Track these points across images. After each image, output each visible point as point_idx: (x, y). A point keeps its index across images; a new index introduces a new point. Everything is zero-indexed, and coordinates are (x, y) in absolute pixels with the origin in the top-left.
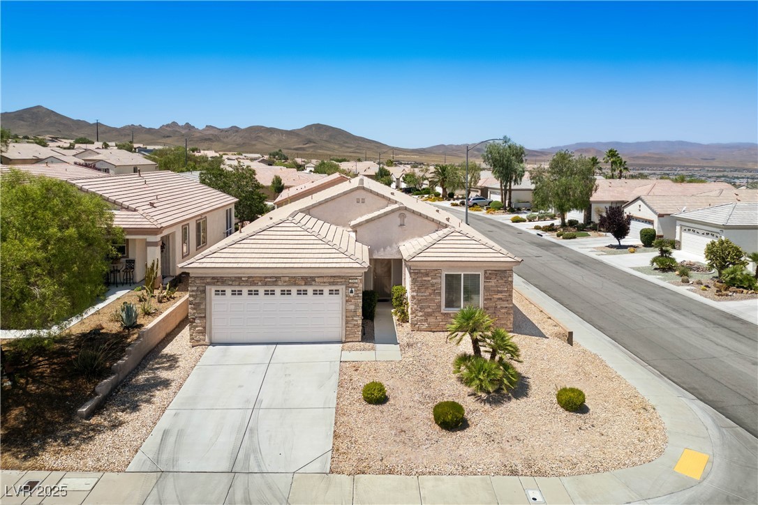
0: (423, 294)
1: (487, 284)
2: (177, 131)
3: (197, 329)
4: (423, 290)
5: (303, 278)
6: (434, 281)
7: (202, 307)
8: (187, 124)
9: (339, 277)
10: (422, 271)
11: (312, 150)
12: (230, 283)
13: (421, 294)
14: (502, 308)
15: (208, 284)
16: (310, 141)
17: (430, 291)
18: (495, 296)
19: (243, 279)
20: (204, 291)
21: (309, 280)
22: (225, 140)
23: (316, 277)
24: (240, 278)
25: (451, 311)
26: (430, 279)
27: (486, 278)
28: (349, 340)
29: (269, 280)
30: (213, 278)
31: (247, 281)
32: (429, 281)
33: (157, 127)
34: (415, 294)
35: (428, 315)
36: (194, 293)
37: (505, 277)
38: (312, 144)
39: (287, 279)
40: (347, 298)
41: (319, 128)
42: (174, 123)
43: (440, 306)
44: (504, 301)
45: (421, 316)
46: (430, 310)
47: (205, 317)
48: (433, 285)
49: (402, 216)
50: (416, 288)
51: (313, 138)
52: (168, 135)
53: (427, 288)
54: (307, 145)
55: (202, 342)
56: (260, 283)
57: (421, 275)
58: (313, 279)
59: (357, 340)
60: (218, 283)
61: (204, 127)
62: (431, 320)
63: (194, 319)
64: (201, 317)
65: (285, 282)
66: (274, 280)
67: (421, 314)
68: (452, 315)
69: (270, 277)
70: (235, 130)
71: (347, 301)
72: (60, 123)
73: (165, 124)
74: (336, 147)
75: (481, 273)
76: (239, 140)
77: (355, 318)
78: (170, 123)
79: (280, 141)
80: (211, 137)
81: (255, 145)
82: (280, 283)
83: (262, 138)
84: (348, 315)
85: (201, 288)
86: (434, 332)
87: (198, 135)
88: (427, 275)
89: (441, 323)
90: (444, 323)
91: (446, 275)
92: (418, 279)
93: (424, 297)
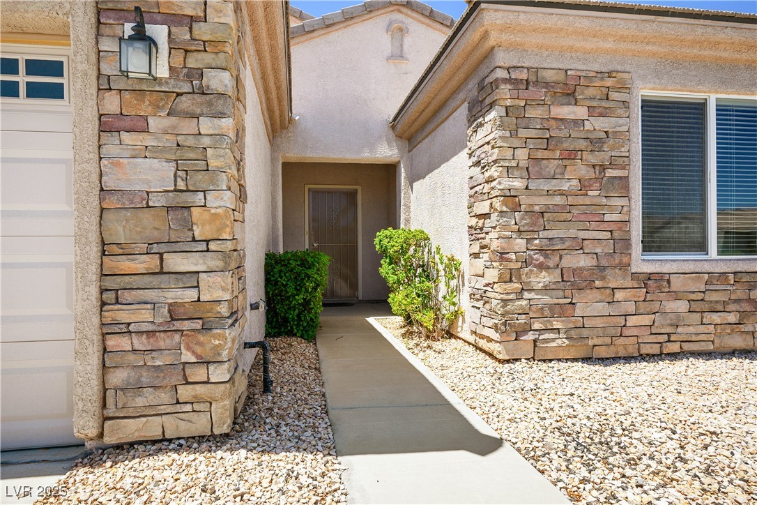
0: (552, 185)
4: (552, 167)
6: (600, 124)
10: (549, 76)
13: (545, 186)
17: (584, 172)
26: (580, 112)
28: (130, 429)
32: (578, 123)
34: (518, 184)
35: (577, 282)
43: (627, 243)
45: (546, 289)
46: (584, 261)
48: (596, 143)
50: (522, 154)
53: (571, 155)
57: (541, 93)
62: (590, 306)
67: (543, 279)
68: (677, 283)
71: (107, 125)
77: (177, 262)
84: (119, 231)
86: (604, 361)
88: (569, 94)
89: (632, 321)
90: (646, 320)
91: (648, 105)
92: (532, 113)
93: (558, 200)
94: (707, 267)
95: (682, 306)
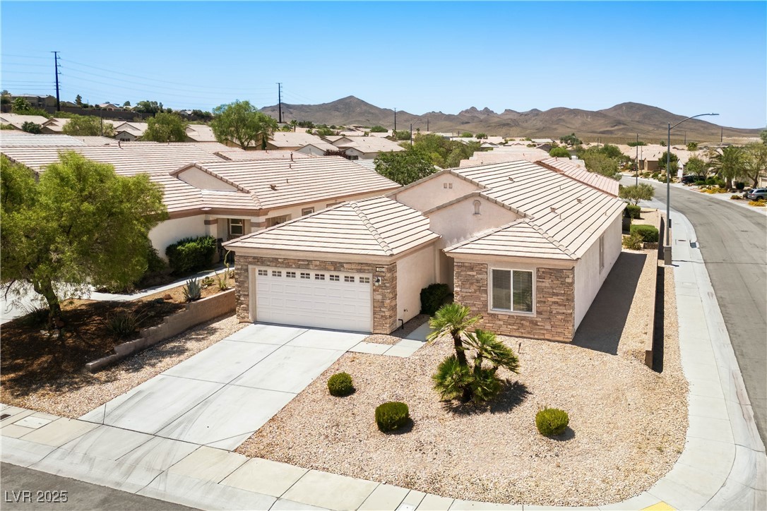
0: (467, 290)
1: (540, 284)
2: (476, 117)
3: (242, 306)
4: (468, 286)
5: (333, 263)
6: (480, 276)
7: (246, 285)
8: (486, 108)
9: (367, 264)
10: (466, 264)
11: (621, 133)
12: (269, 264)
13: (465, 290)
14: (558, 313)
15: (251, 263)
16: (619, 123)
17: (475, 287)
18: (549, 299)
19: (279, 260)
20: (247, 270)
21: (337, 266)
22: (525, 125)
23: (344, 263)
24: (277, 259)
25: (498, 311)
26: (474, 273)
27: (539, 277)
28: (377, 331)
29: (302, 263)
30: (254, 258)
31: (282, 263)
32: (474, 276)
33: (456, 113)
34: (459, 290)
36: (239, 272)
37: (561, 277)
38: (622, 127)
39: (318, 263)
40: (375, 287)
41: (630, 107)
42: (473, 109)
43: (487, 306)
44: (560, 305)
46: (475, 309)
47: (248, 295)
48: (478, 281)
49: (477, 204)
50: (460, 283)
51: (622, 118)
52: (467, 121)
53: (472, 284)
54: (616, 128)
55: (246, 320)
56: (294, 266)
57: (464, 269)
58: (341, 264)
59: (385, 332)
60: (259, 263)
61: (503, 111)
63: (239, 296)
64: (245, 295)
65: (316, 266)
66: (306, 263)
68: (500, 317)
69: (303, 260)
70: (535, 112)
71: (374, 290)
72: (370, 113)
73: (464, 110)
74: (651, 128)
75: (534, 272)
76: (539, 124)
77: (382, 309)
78: (469, 108)
79: (584, 124)
80: (509, 122)
81: (555, 129)
82: (311, 267)
83: (563, 120)
84: (376, 305)
85: (245, 267)
87: (497, 120)
88: (471, 269)
89: (487, 325)
90: (491, 325)
91: (494, 270)
92: (462, 273)
93: (468, 294)
94: (509, 314)
95: (501, 323)
